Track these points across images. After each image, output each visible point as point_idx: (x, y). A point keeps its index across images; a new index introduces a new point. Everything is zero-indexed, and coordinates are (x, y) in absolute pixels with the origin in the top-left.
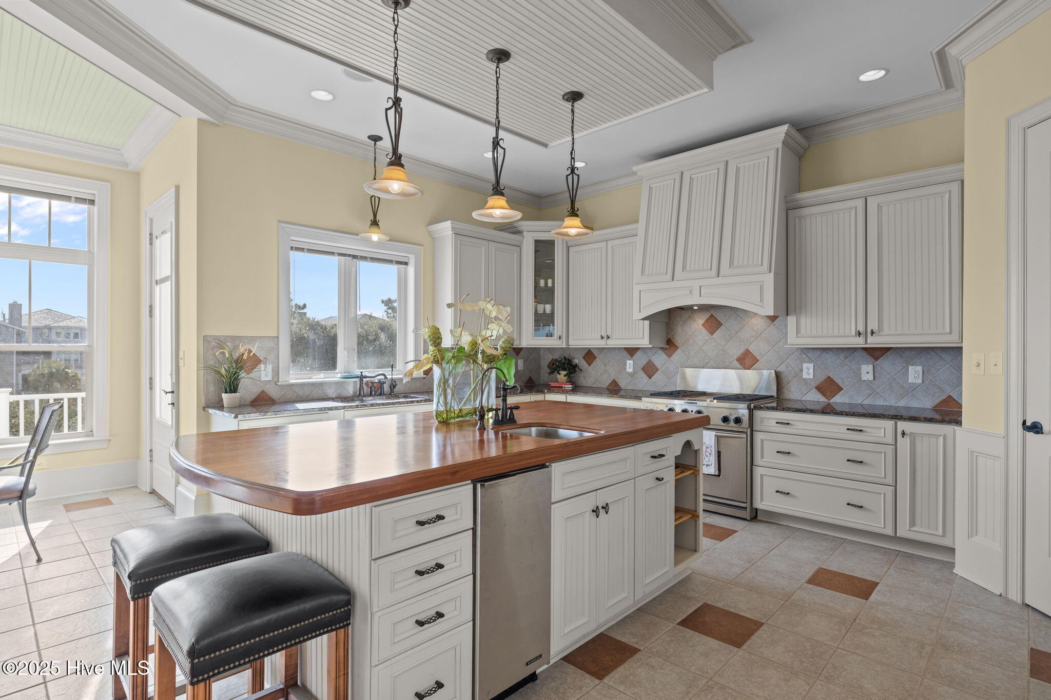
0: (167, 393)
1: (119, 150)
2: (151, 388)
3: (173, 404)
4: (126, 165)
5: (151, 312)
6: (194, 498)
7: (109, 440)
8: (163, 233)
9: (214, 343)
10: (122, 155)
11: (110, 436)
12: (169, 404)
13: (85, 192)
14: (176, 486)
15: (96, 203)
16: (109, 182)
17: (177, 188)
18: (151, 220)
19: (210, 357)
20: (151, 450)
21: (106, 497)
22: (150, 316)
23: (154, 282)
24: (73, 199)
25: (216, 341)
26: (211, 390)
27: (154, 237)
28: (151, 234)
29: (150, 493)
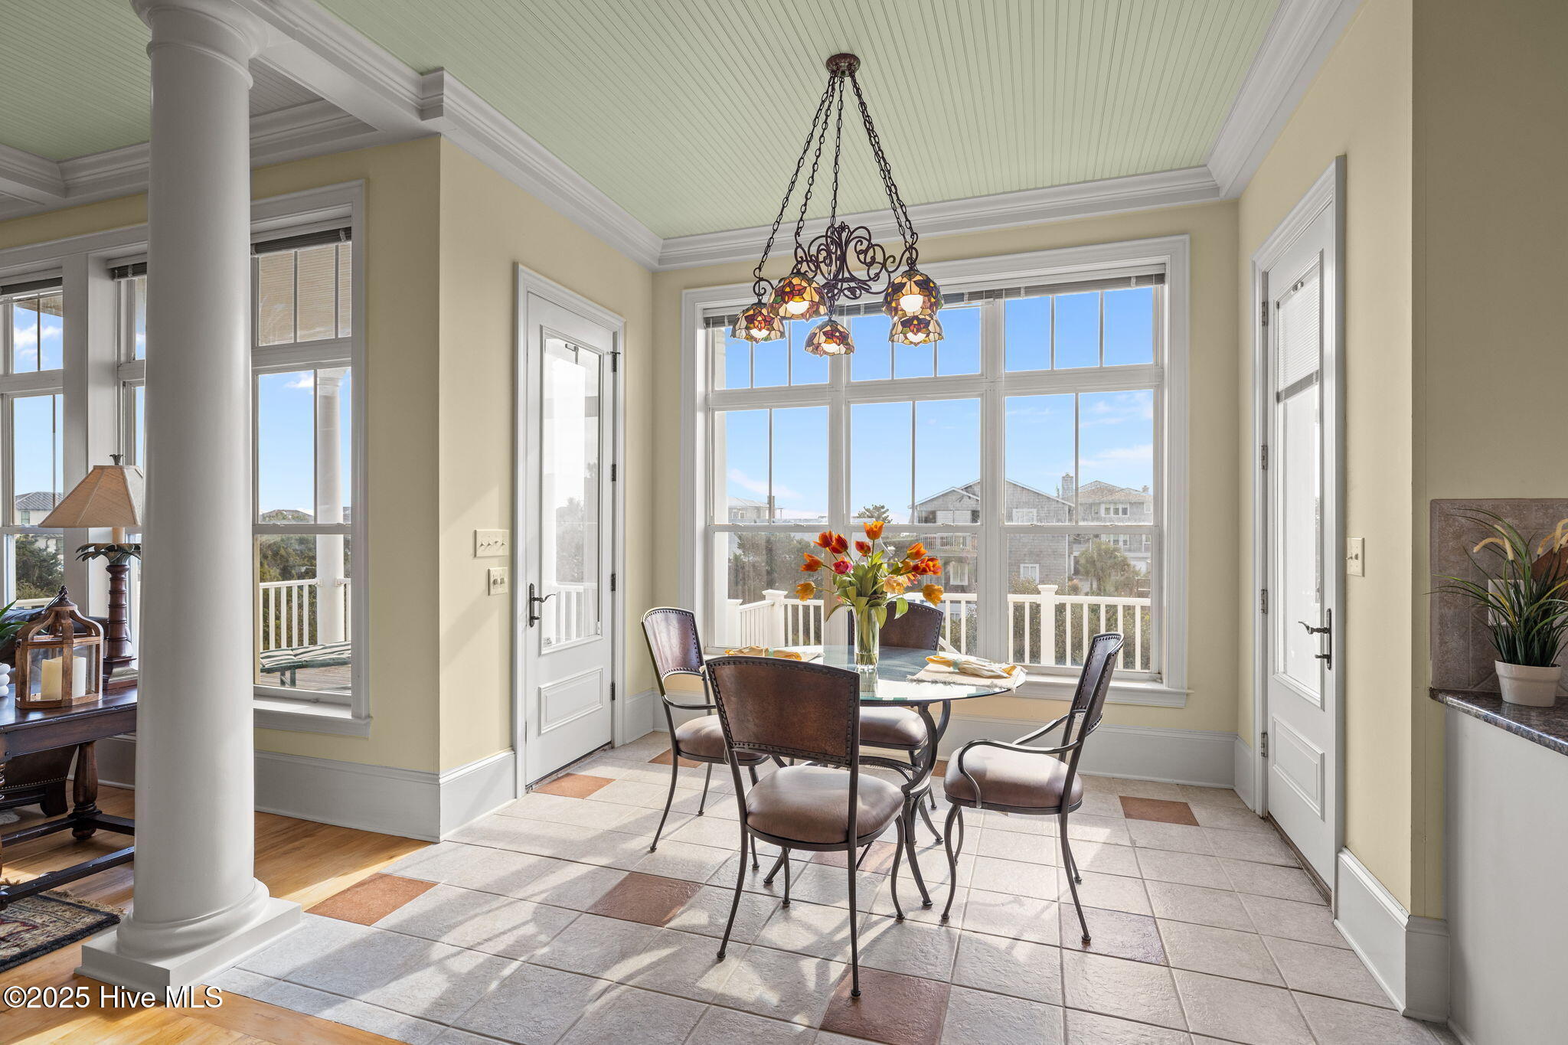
0: (1313, 630)
1: (1205, 166)
2: (1265, 611)
3: (1323, 656)
4: (1216, 190)
5: (1265, 458)
6: (1405, 921)
7: (1188, 695)
8: (1295, 288)
9: (1463, 520)
10: (1209, 174)
11: (1189, 688)
12: (1317, 657)
13: (1147, 263)
14: (1338, 851)
15: (1167, 278)
16: (1187, 234)
17: (1342, 163)
18: (1266, 276)
19: (1452, 558)
20: (1265, 734)
21: (1183, 800)
22: (1263, 467)
23: (1272, 397)
24: (1133, 281)
25: (1469, 513)
26: (1454, 644)
27: (1272, 307)
28: (1265, 304)
29: (1262, 818)
